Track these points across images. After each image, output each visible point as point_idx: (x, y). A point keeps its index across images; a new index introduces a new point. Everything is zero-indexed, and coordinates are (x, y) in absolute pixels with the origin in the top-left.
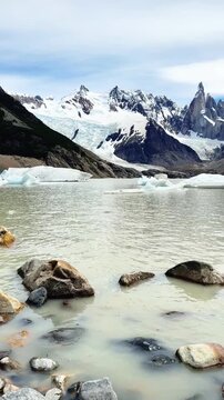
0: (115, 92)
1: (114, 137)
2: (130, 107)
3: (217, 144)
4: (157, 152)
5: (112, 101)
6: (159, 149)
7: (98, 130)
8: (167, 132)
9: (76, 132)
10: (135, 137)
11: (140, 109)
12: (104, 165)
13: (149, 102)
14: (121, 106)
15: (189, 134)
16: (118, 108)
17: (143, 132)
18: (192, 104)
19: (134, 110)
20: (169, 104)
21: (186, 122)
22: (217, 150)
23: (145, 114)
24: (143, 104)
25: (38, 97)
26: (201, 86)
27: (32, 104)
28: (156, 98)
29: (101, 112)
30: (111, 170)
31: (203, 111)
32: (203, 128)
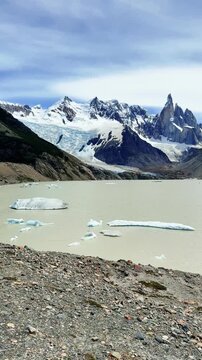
0: (95, 102)
1: (94, 141)
2: (108, 115)
3: (185, 147)
4: (132, 155)
5: (93, 110)
6: (134, 151)
7: (80, 136)
8: (141, 136)
9: (61, 137)
10: (113, 142)
11: (117, 117)
12: (85, 169)
13: (124, 111)
14: (100, 114)
15: (160, 138)
16: (98, 116)
17: (120, 138)
18: (162, 113)
19: (112, 118)
20: (142, 113)
21: (157, 128)
22: (185, 153)
23: (121, 122)
24: (120, 113)
25: (27, 106)
26: (170, 97)
27: (21, 113)
28: (131, 108)
29: (83, 120)
30: (91, 173)
31: (172, 119)
32: (172, 133)
